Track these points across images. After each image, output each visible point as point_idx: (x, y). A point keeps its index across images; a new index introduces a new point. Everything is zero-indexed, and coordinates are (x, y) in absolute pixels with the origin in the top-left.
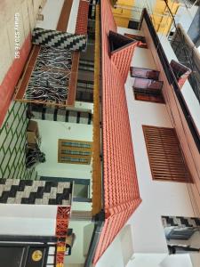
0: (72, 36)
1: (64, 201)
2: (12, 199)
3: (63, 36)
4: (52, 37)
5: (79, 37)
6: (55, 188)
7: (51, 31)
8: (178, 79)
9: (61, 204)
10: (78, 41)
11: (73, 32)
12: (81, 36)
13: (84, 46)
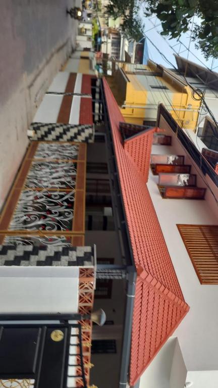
0: (76, 126)
1: (86, 262)
2: (27, 262)
3: (65, 127)
4: (53, 129)
5: (83, 127)
6: (74, 252)
7: (51, 124)
8: (214, 168)
9: (83, 265)
10: (83, 130)
11: (77, 123)
12: (87, 126)
13: (91, 135)
